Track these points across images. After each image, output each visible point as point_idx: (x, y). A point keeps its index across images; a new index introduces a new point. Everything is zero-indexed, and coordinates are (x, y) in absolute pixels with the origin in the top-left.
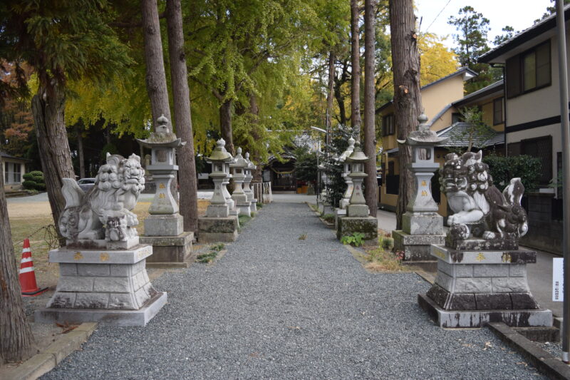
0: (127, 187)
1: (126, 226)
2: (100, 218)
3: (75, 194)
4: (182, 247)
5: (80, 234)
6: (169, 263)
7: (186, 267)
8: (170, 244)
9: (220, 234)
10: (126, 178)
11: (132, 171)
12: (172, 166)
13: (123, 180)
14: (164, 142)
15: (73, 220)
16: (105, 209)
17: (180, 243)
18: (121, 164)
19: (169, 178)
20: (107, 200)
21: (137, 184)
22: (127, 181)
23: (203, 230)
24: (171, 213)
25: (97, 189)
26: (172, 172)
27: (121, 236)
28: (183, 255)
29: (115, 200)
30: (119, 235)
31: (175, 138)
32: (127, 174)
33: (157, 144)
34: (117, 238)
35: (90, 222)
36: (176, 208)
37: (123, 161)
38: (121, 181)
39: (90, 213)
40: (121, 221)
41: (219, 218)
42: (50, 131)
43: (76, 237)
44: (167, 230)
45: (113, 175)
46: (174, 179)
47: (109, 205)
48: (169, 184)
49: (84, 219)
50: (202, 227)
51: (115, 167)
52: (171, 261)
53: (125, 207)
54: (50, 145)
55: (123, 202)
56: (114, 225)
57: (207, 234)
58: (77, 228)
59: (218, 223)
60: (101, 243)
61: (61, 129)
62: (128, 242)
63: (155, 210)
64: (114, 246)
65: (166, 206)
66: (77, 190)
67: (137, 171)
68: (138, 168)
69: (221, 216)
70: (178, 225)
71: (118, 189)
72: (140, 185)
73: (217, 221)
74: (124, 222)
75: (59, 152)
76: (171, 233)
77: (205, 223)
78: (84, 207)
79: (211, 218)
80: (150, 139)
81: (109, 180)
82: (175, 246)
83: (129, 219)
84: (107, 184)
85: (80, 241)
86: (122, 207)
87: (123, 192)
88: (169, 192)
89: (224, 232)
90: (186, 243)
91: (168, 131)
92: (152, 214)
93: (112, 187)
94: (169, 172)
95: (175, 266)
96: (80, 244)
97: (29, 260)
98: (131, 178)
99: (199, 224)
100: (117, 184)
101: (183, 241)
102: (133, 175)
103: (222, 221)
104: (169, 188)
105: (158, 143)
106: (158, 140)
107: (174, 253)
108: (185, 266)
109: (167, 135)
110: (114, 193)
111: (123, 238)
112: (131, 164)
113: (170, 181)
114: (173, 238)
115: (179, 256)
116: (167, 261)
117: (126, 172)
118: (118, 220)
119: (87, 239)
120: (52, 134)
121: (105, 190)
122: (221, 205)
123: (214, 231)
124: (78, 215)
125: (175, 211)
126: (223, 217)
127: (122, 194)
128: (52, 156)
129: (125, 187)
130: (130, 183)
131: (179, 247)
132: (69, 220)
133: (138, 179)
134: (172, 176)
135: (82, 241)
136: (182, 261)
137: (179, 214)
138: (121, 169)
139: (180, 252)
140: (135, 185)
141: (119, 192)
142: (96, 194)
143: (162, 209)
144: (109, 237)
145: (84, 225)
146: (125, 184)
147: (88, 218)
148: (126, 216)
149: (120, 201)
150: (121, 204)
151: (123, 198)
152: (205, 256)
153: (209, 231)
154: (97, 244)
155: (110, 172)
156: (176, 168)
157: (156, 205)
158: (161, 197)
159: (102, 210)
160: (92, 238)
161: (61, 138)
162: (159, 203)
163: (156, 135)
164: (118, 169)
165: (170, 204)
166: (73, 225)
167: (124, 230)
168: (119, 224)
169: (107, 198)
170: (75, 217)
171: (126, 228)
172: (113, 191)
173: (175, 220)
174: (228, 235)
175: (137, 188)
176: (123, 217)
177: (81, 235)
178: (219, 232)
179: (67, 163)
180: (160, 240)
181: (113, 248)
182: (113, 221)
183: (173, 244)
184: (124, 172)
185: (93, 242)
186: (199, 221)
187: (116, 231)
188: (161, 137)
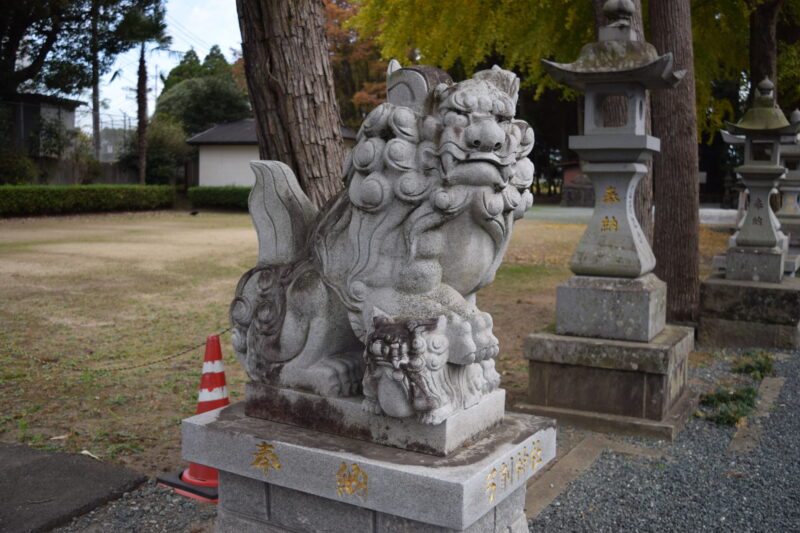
0: (455, 198)
1: (440, 360)
2: (352, 317)
3: (282, 219)
4: (661, 377)
5: (287, 366)
6: (620, 418)
7: (668, 438)
8: (624, 365)
9: (759, 326)
10: (448, 160)
11: (474, 131)
12: (643, 139)
13: (436, 165)
14: (620, 68)
15: (264, 314)
16: (369, 285)
17: (655, 366)
18: (433, 102)
19: (632, 174)
20: (374, 250)
21: (498, 189)
22: (453, 172)
23: (712, 312)
24: (633, 275)
25: (347, 203)
26: (643, 156)
27: (420, 403)
28: (662, 401)
29: (408, 251)
30: (411, 398)
31: (653, 55)
32: (454, 146)
33: (601, 74)
34: (402, 409)
35: (319, 326)
36: (647, 259)
37: (443, 86)
38: (427, 171)
39: (318, 296)
40: (421, 341)
41: (756, 283)
42: (271, 21)
43: (273, 376)
44: (620, 323)
45: (400, 146)
46: (644, 175)
47: (385, 268)
48: (631, 191)
49: (299, 314)
50: (710, 303)
51: (406, 115)
52: (627, 412)
53: (444, 280)
54: (272, 63)
55: (440, 258)
56: (390, 358)
57: (723, 322)
58: (276, 345)
59: (754, 297)
60: (354, 411)
61: (305, 15)
62: (449, 428)
63: (588, 264)
64: (397, 435)
65: (620, 253)
66: (291, 206)
67: (497, 131)
68: (501, 118)
69: (763, 279)
70: (652, 311)
71: (418, 204)
72: (510, 192)
73: (753, 292)
74: (433, 347)
75: (296, 86)
76: (629, 332)
77: (720, 294)
78: (303, 269)
79: (734, 283)
80: (580, 61)
81: (385, 169)
82: (640, 373)
83: (455, 333)
84: (377, 185)
85: (286, 392)
86: (437, 278)
87: (436, 218)
88: (631, 215)
89: (769, 321)
90: (672, 367)
91: (633, 36)
92: (579, 272)
93: (395, 197)
94: (633, 154)
95: (636, 429)
96: (285, 403)
97: (216, 394)
98: (468, 161)
99: (703, 297)
100: (412, 183)
101: (666, 360)
102: (475, 145)
103: (765, 293)
104: (630, 201)
105: (603, 69)
106: (603, 65)
107: (634, 391)
108: (664, 434)
109: (631, 48)
110: (402, 224)
111: (428, 410)
112: (472, 100)
113: (634, 183)
114: (635, 350)
115: (649, 402)
116: (616, 413)
117: (449, 134)
118: (410, 337)
119: (308, 389)
120: (278, 30)
121: (371, 208)
122: (765, 249)
123: (743, 318)
124: (283, 297)
125: (643, 270)
126: (768, 280)
127: (436, 227)
128: (276, 99)
129: (444, 197)
130: (465, 182)
131: (650, 375)
132: (255, 314)
133: (499, 167)
134: (641, 168)
135: (293, 396)
136: (658, 418)
137: (654, 278)
138: (432, 122)
139: (652, 390)
140: (487, 191)
141: (422, 217)
142: (340, 224)
143: (608, 261)
144: (376, 400)
145: (300, 336)
146: (446, 184)
147: (313, 314)
148: (442, 322)
149: (425, 256)
150: (431, 269)
151: (436, 242)
152: (722, 398)
153: (729, 314)
154: (341, 415)
155: (387, 134)
156: (654, 144)
157: (592, 250)
158: (605, 227)
159: (359, 286)
160: (325, 391)
161: (303, 44)
162: (601, 245)
163: (601, 49)
164: (420, 121)
165: (633, 248)
166: (267, 334)
167: (433, 381)
168: (413, 353)
169: (375, 242)
170: (271, 306)
171: (442, 370)
172: (397, 214)
173: (643, 297)
174: (781, 330)
175: (496, 202)
176: (431, 326)
177: (290, 372)
178: (754, 319)
179: (321, 121)
180: (598, 350)
181: (392, 440)
182: (386, 342)
183: (635, 367)
184: (439, 133)
185: (324, 404)
186: (703, 286)
187: (398, 384)
188: (613, 53)
